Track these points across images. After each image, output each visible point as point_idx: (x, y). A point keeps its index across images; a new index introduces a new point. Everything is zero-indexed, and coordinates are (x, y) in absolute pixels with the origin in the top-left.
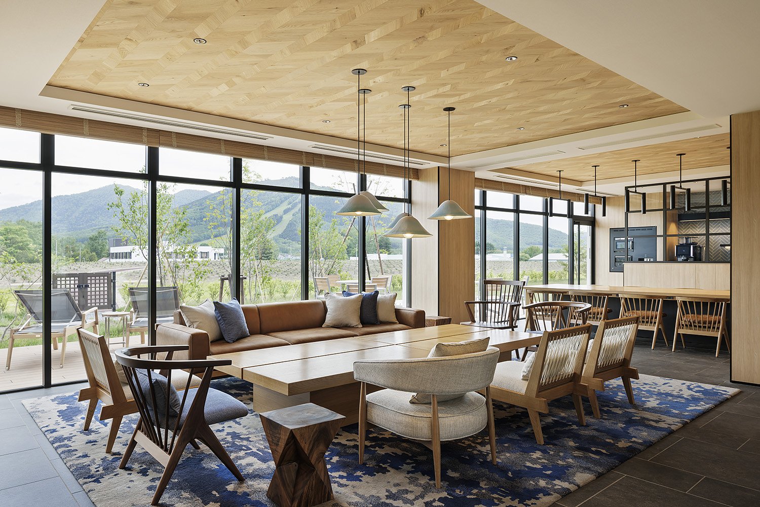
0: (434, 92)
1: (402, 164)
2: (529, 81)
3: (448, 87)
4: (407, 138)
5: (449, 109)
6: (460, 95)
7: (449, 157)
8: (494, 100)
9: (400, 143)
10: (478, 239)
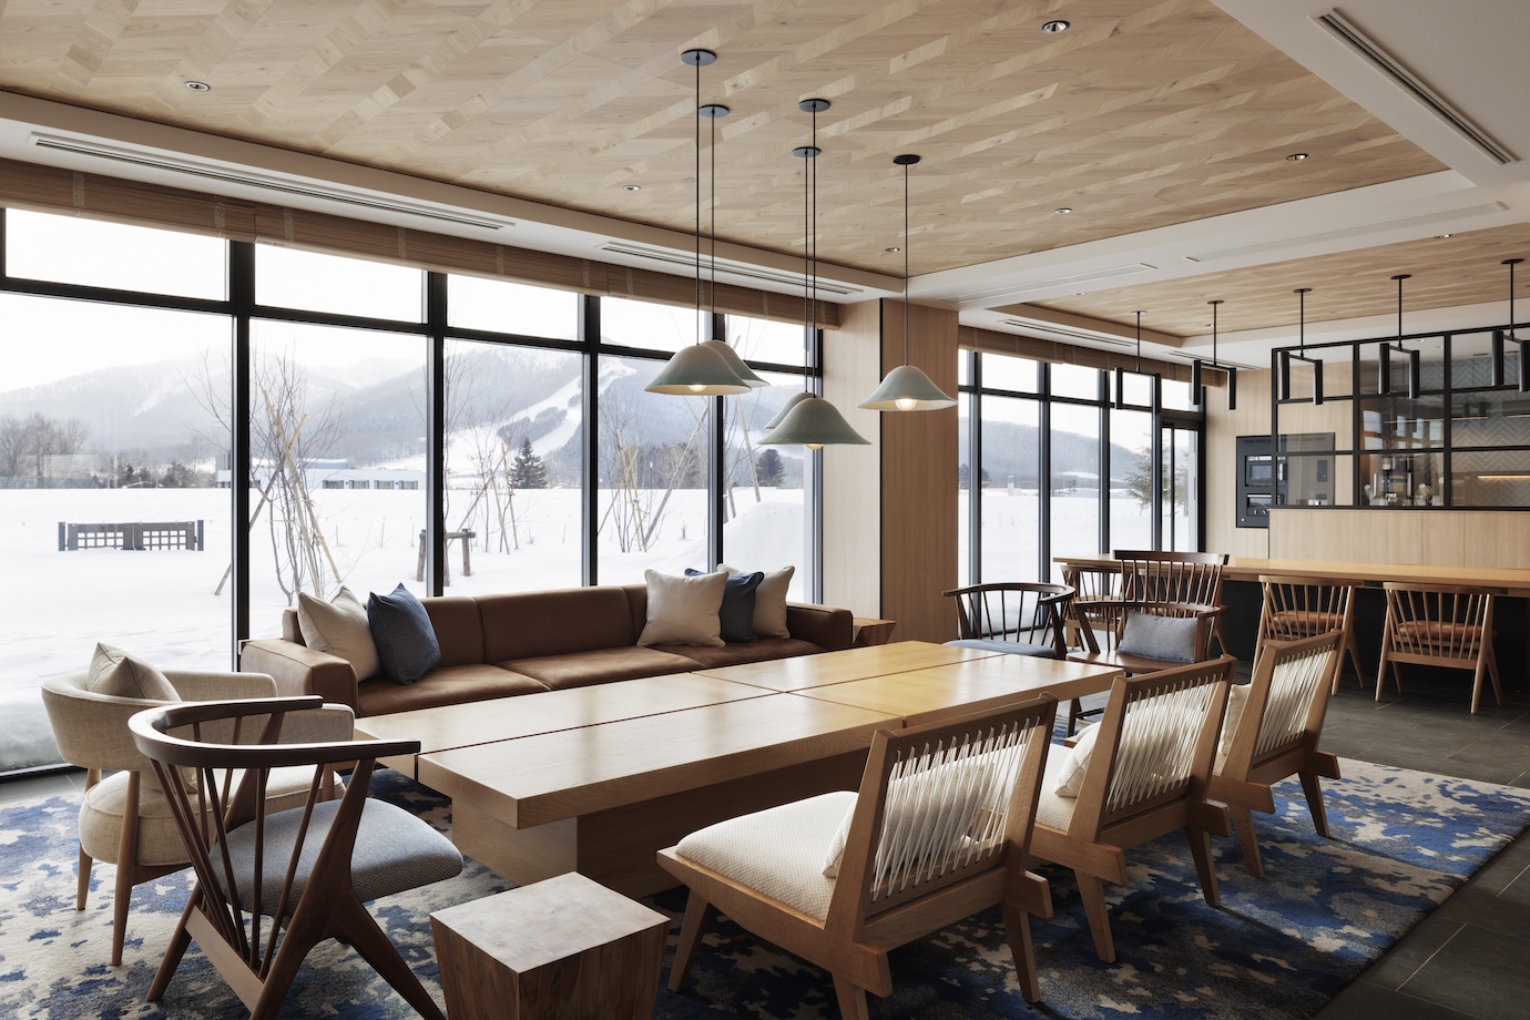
0: (871, 116)
1: (799, 291)
2: (1095, 89)
3: (904, 104)
4: (810, 230)
5: (907, 160)
6: (932, 123)
7: (907, 277)
8: (1009, 137)
9: (797, 244)
10: (964, 457)
